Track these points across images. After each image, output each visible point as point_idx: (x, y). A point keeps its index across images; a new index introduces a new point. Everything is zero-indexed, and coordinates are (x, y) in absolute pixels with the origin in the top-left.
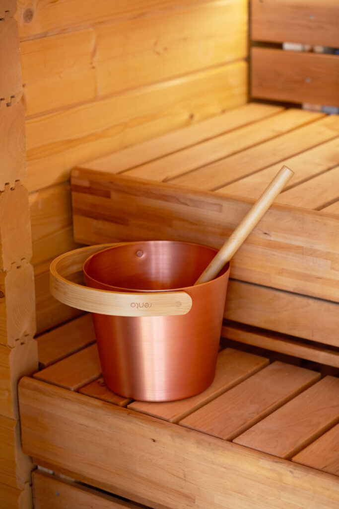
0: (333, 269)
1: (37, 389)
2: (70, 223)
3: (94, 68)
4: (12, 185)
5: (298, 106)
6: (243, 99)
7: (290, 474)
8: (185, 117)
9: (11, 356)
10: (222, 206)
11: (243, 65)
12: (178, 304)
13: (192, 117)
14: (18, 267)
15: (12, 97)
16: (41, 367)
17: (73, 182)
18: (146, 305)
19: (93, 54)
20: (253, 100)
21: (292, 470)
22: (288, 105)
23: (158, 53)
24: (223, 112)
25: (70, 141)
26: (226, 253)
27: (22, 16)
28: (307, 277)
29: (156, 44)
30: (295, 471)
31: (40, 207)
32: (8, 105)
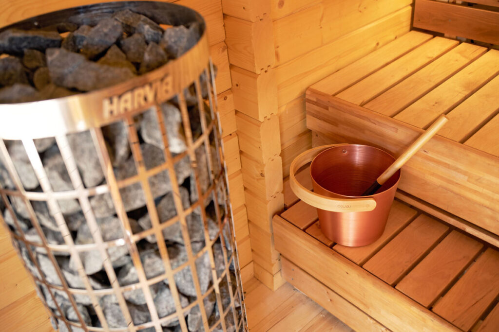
0: (468, 181)
1: (282, 225)
2: (304, 117)
3: (321, 28)
4: (269, 117)
5: (442, 35)
6: (408, 28)
7: (431, 321)
8: (374, 45)
9: (268, 205)
10: (397, 129)
11: (410, 8)
12: (368, 206)
13: (378, 44)
14: (272, 160)
15: (269, 66)
16: (285, 208)
17: (307, 97)
18: (348, 207)
19: (321, 20)
20: (413, 28)
21: (433, 319)
22: (435, 34)
23: (360, 12)
24: (396, 38)
25: (306, 73)
26: (399, 164)
27: (277, 5)
28: (449, 181)
29: (359, 6)
30: (435, 321)
31: (287, 113)
32: (266, 71)
